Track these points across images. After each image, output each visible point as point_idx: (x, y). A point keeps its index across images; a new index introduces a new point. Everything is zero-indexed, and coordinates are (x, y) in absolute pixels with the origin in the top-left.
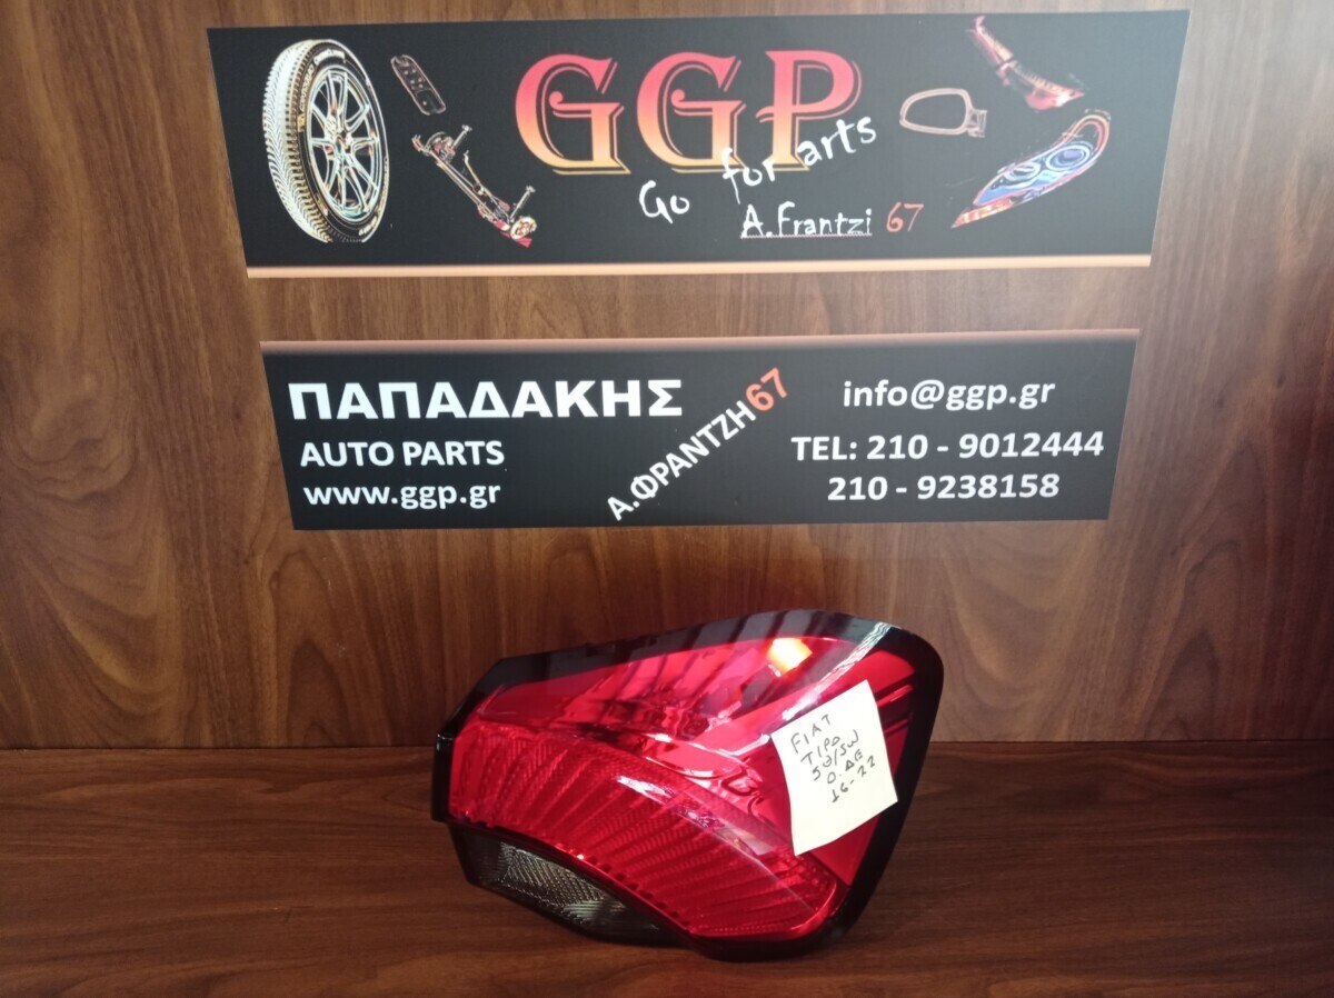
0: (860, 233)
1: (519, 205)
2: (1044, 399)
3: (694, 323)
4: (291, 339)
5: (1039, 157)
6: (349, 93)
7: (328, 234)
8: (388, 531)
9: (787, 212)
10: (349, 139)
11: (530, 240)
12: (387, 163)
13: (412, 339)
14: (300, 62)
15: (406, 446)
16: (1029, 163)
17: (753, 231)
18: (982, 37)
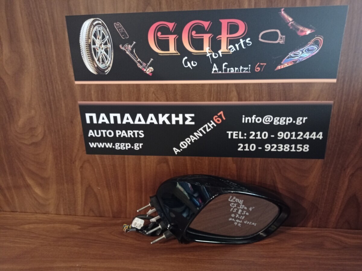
0: (247, 72)
1: (149, 64)
2: (304, 122)
3: (198, 98)
4: (87, 101)
5: (301, 49)
6: (103, 33)
7: (97, 72)
8: (112, 155)
9: (225, 66)
10: (103, 46)
11: (152, 74)
12: (113, 52)
13: (119, 101)
14: (90, 24)
15: (117, 131)
16: (298, 51)
17: (215, 71)
18: (283, 15)
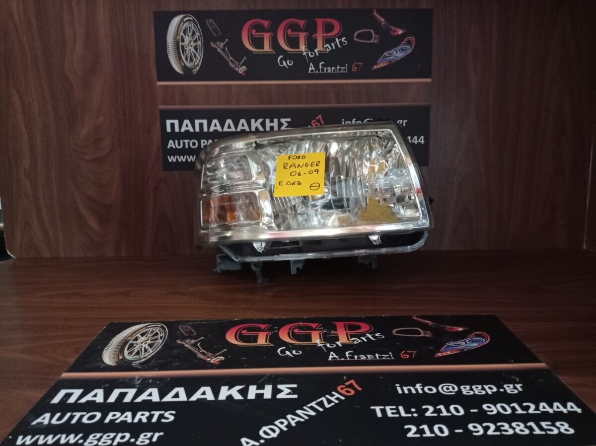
0: (344, 72)
1: (242, 63)
2: (404, 125)
4: (169, 105)
5: (395, 49)
6: (193, 30)
7: (183, 71)
9: (322, 65)
10: (192, 43)
11: (245, 73)
12: (203, 50)
13: (206, 105)
14: (179, 21)
15: (202, 141)
16: (392, 51)
17: (312, 71)
18: (376, 15)
